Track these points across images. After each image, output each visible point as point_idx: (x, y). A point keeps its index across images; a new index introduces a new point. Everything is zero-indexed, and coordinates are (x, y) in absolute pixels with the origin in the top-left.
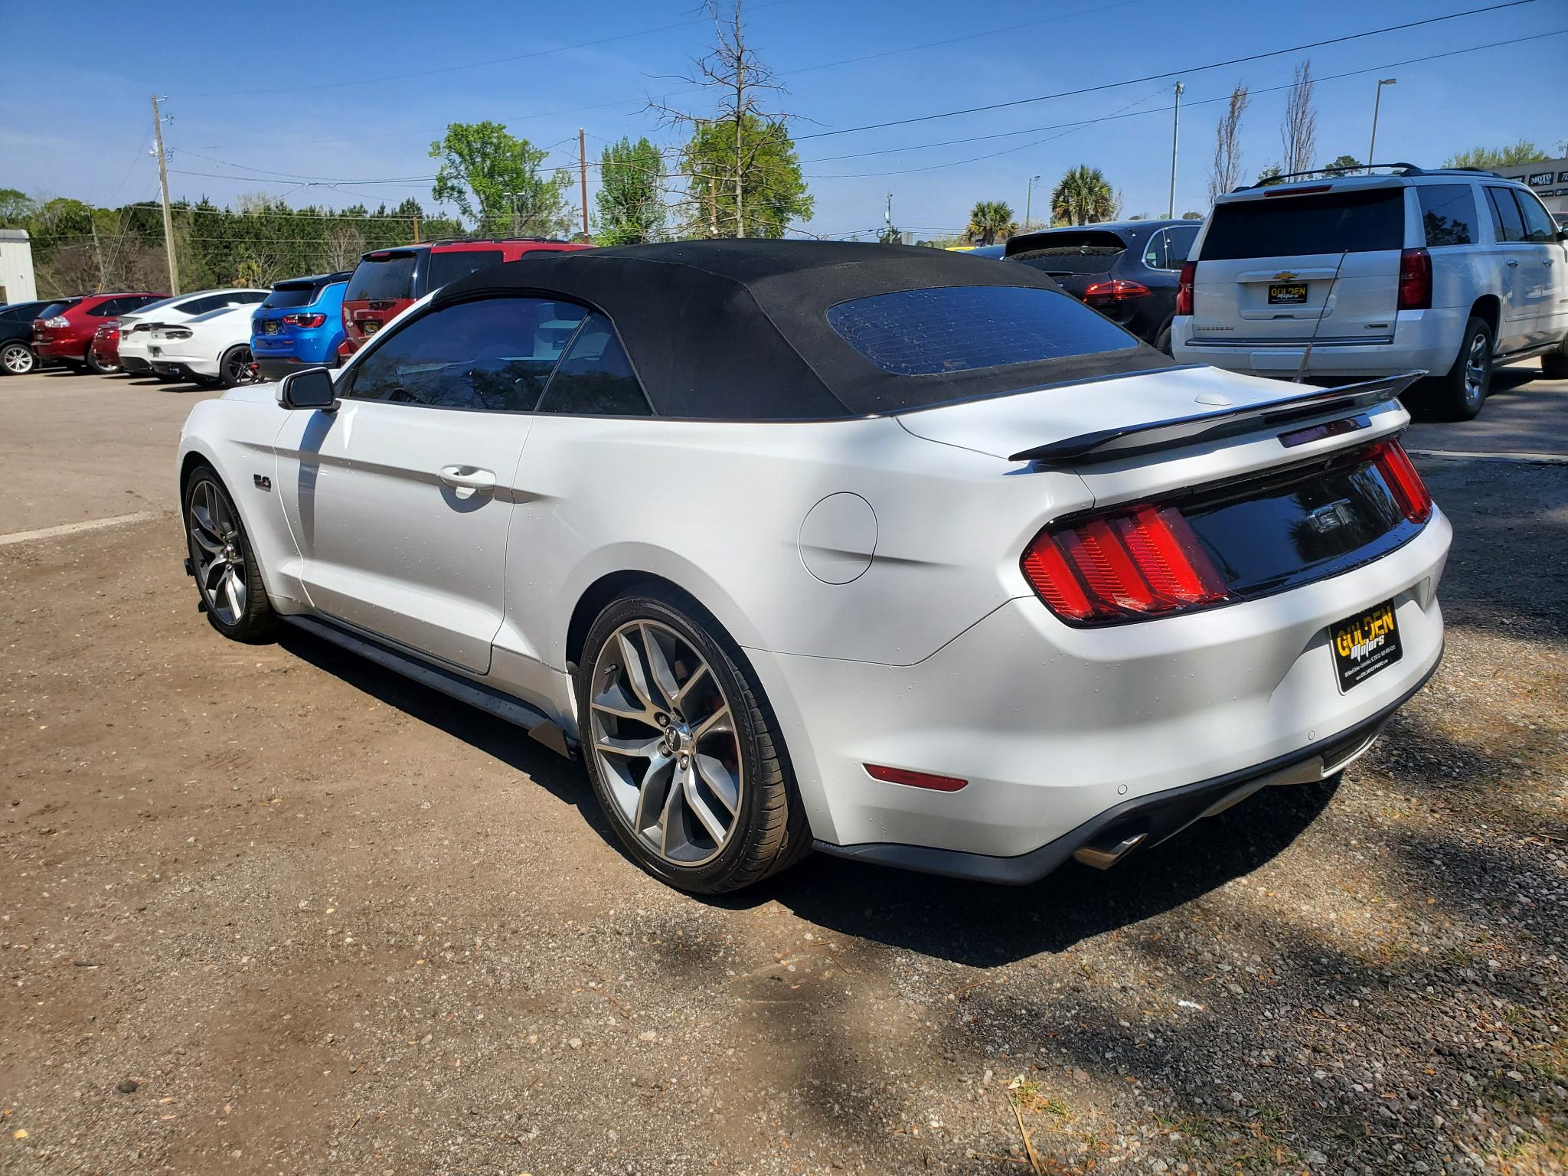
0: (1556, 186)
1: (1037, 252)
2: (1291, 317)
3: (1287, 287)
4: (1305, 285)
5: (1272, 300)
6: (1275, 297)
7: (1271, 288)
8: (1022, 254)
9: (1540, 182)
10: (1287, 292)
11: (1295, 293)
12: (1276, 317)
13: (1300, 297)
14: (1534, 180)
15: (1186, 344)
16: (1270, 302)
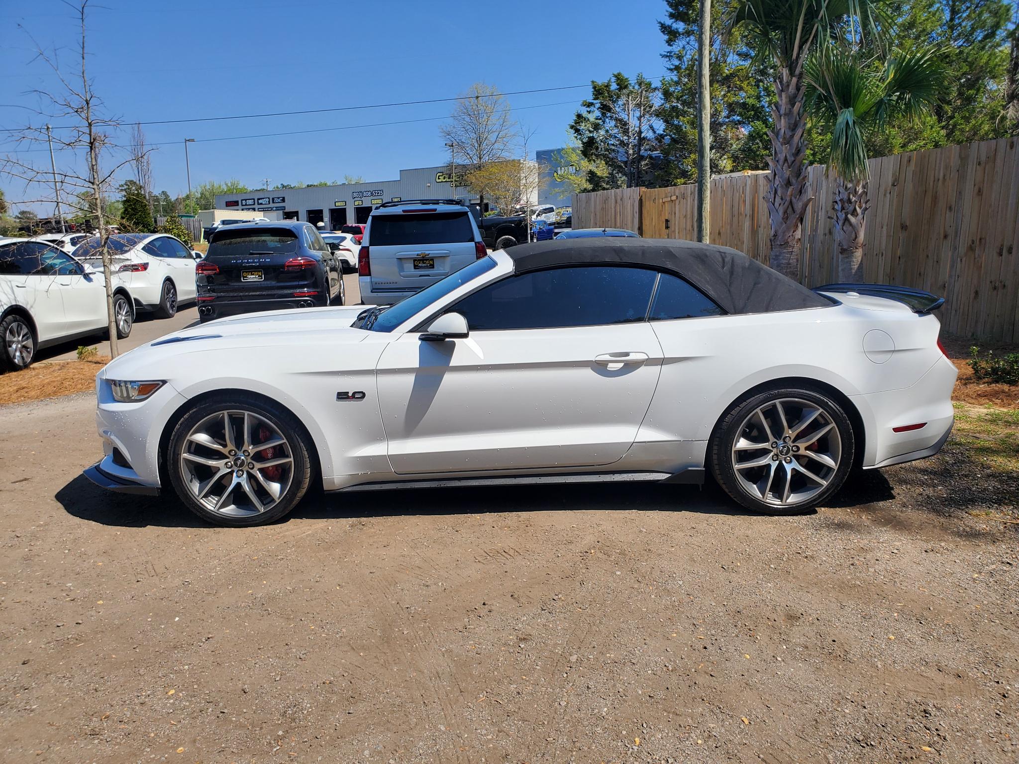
0: (272, 205)
1: (239, 240)
2: (429, 276)
3: (423, 260)
4: (432, 259)
5: (416, 267)
6: (417, 266)
7: (414, 261)
8: (228, 241)
9: (263, 203)
10: (423, 263)
11: (427, 263)
12: (421, 276)
13: (430, 265)
14: (260, 201)
15: (372, 292)
16: (415, 268)
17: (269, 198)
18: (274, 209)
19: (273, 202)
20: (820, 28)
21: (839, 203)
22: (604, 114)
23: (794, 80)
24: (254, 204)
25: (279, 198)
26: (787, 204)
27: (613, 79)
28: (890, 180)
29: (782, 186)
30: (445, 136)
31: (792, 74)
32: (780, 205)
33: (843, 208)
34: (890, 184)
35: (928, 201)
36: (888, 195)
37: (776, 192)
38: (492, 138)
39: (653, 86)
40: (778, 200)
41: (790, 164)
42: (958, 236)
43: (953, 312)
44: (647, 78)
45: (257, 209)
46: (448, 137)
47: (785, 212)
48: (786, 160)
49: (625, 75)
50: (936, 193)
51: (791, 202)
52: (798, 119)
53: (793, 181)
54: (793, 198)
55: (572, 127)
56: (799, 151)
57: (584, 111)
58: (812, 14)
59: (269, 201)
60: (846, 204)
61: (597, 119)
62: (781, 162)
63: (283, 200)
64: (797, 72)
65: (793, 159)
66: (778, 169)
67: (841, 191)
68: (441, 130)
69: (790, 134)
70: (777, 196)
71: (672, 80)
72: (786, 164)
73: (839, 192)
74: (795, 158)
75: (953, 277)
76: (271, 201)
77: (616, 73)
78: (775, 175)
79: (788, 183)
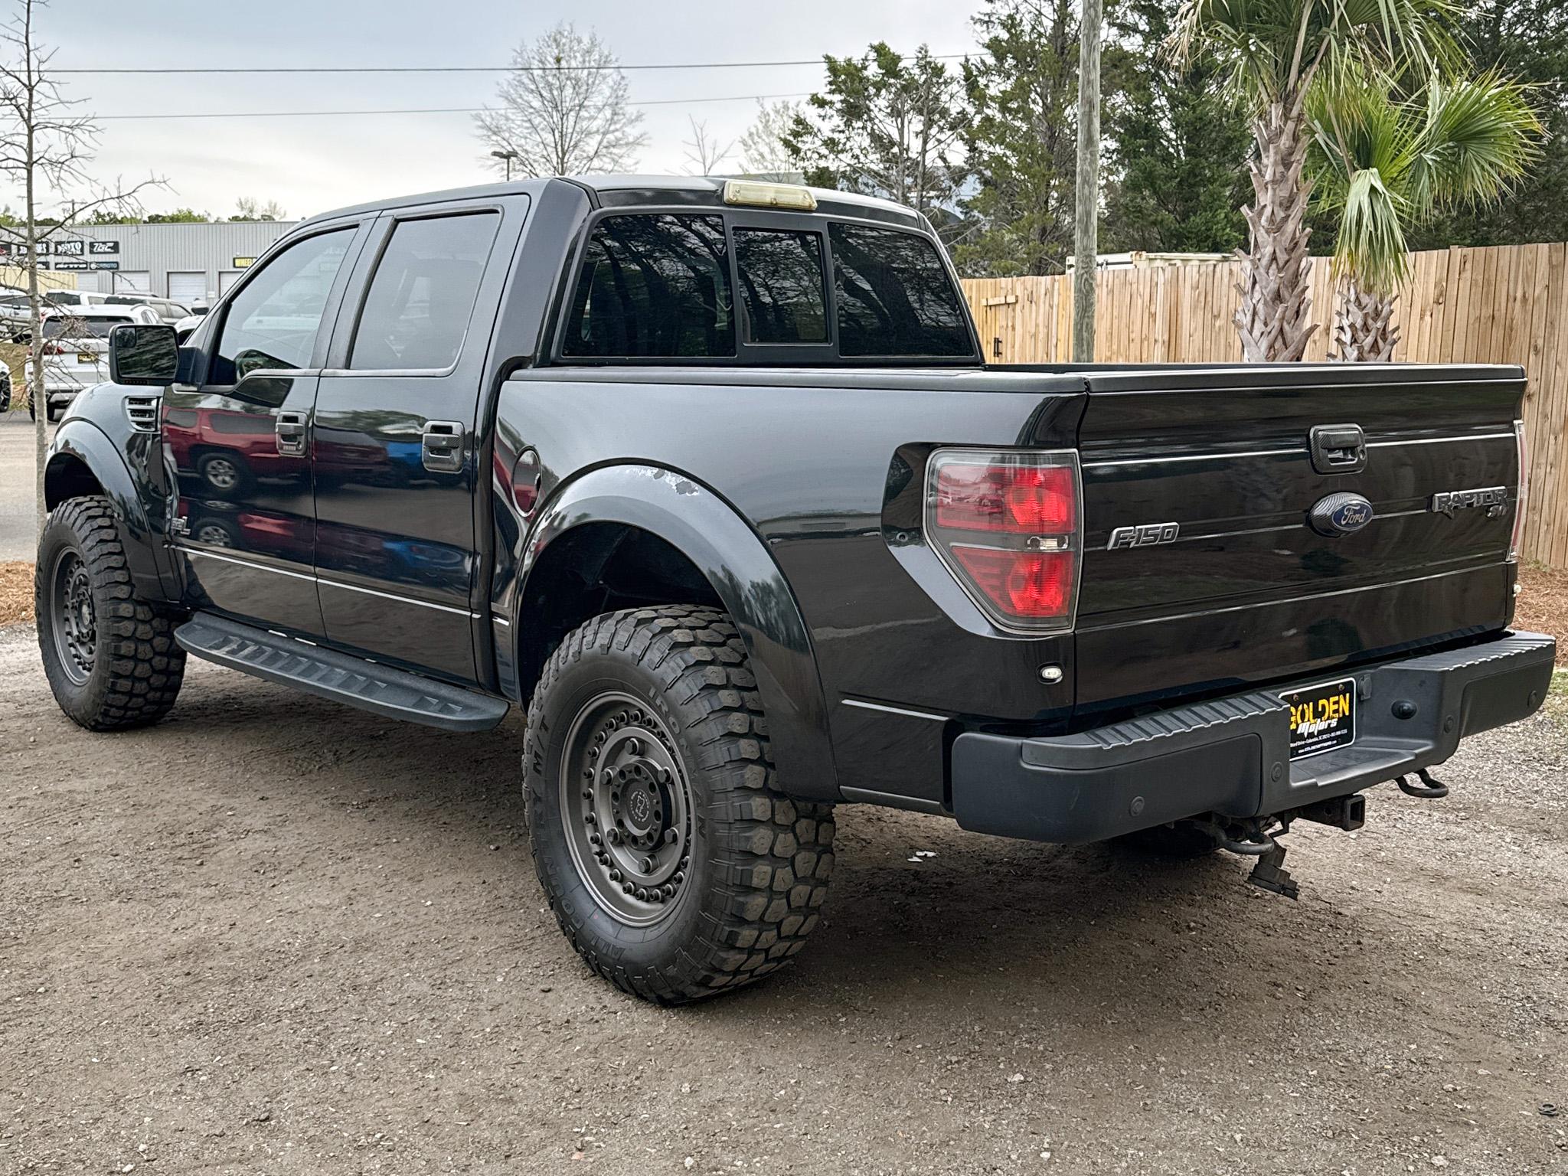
17: (82, 243)
18: (93, 266)
19: (91, 252)
20: (1334, 43)
21: (1347, 329)
22: (848, 124)
23: (1291, 125)
24: (47, 254)
25: (104, 243)
26: (1274, 333)
27: (873, 55)
28: (1432, 293)
29: (1266, 303)
30: (489, 137)
31: (1286, 113)
32: (1262, 334)
33: (1354, 341)
34: (1431, 301)
35: (1498, 334)
36: (1427, 318)
37: (1255, 313)
38: (591, 145)
39: (947, 74)
40: (1259, 326)
41: (1281, 265)
42: (1551, 396)
43: (1544, 527)
44: (937, 55)
45: (52, 266)
46: (494, 138)
47: (1271, 347)
48: (1274, 258)
49: (894, 48)
50: (1512, 320)
51: (1281, 330)
52: (1295, 190)
53: (1285, 293)
54: (1285, 324)
55: (787, 143)
56: (1296, 244)
57: (811, 114)
58: (1320, 19)
59: (82, 250)
60: (1361, 334)
61: (833, 131)
62: (1265, 261)
63: (115, 248)
64: (1294, 113)
65: (1287, 257)
66: (1260, 274)
67: (1351, 309)
68: (480, 123)
69: (1283, 215)
70: (1256, 318)
71: (983, 62)
72: (1274, 266)
73: (1348, 311)
74: (1289, 254)
75: (1543, 467)
76: (87, 248)
77: (876, 43)
78: (1255, 283)
79: (1278, 297)
